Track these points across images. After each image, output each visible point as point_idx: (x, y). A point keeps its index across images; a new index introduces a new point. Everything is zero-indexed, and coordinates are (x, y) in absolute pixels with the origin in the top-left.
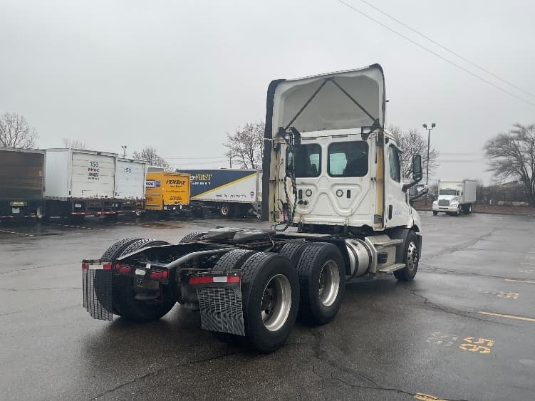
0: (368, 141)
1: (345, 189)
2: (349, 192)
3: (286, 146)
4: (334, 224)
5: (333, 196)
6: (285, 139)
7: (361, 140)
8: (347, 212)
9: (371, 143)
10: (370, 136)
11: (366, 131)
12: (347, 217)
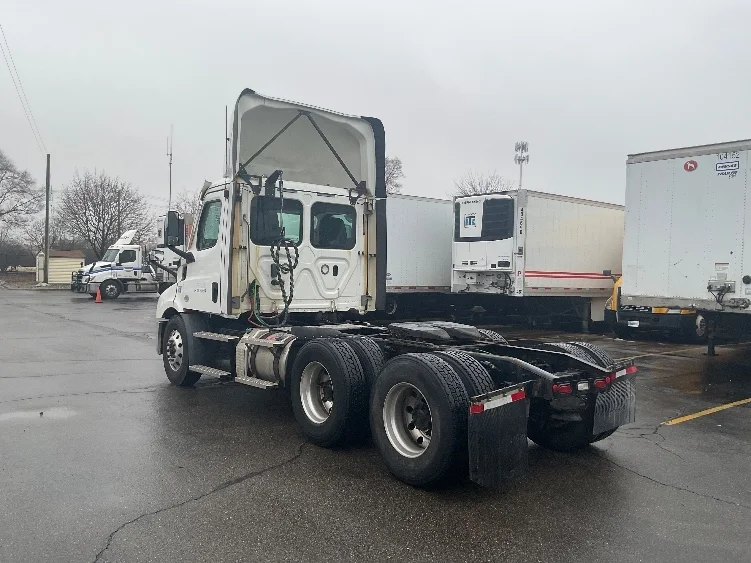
0: (356, 207)
1: (331, 264)
2: (336, 269)
3: (251, 196)
4: (317, 311)
5: (317, 273)
6: (250, 184)
7: (348, 203)
8: (333, 293)
9: (360, 210)
10: (358, 201)
11: (354, 195)
12: (332, 300)
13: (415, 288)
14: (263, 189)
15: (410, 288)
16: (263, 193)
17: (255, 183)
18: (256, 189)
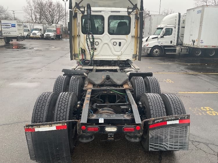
0: (131, 16)
1: (118, 41)
2: (120, 43)
3: (81, 15)
5: (111, 45)
7: (127, 15)
8: (119, 53)
9: (133, 17)
10: (132, 13)
11: (130, 10)
12: (118, 56)
13: (215, 46)
14: (86, 12)
15: (212, 46)
16: (86, 13)
17: (82, 9)
18: (83, 12)
